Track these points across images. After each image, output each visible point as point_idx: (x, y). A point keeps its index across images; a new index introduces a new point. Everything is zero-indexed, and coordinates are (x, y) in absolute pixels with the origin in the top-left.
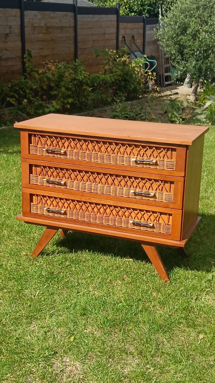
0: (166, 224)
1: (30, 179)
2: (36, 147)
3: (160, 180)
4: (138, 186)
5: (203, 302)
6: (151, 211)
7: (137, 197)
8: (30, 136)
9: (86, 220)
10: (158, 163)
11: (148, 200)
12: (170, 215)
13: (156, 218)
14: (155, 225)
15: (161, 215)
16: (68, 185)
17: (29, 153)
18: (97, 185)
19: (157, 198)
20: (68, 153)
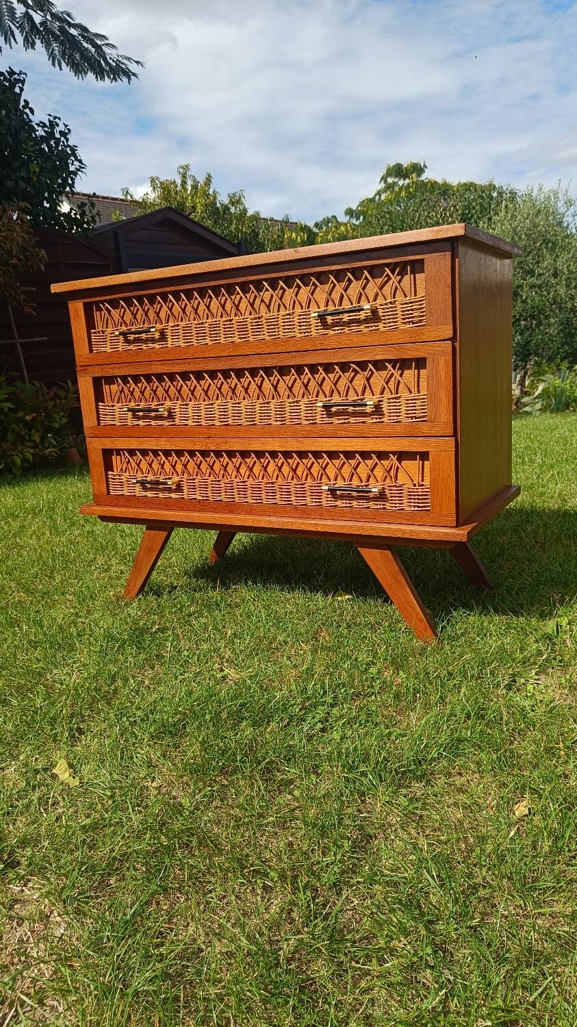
0: (415, 485)
1: (98, 414)
2: (103, 332)
3: (389, 361)
4: (335, 391)
5: (529, 694)
6: (374, 452)
7: (335, 420)
8: (88, 309)
9: (223, 497)
10: (381, 314)
11: (363, 422)
12: (424, 456)
13: (389, 472)
14: (387, 492)
15: (400, 460)
16: (178, 416)
17: (91, 351)
18: (239, 403)
19: (387, 414)
20: (169, 333)
